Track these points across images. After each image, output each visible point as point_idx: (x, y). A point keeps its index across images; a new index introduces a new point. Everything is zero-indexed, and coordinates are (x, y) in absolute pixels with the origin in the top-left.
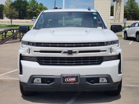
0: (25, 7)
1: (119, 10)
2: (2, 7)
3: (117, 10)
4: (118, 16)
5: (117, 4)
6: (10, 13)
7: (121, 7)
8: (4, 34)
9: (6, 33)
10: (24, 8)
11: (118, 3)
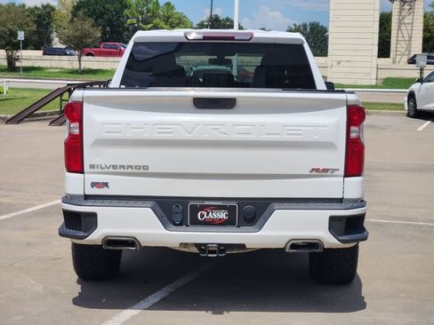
0: (119, 13)
1: (409, 28)
2: (49, 13)
3: (403, 27)
4: (405, 46)
5: (401, 9)
6: (77, 34)
7: (415, 17)
8: (66, 96)
9: (70, 92)
10: (115, 18)
11: (407, 7)
